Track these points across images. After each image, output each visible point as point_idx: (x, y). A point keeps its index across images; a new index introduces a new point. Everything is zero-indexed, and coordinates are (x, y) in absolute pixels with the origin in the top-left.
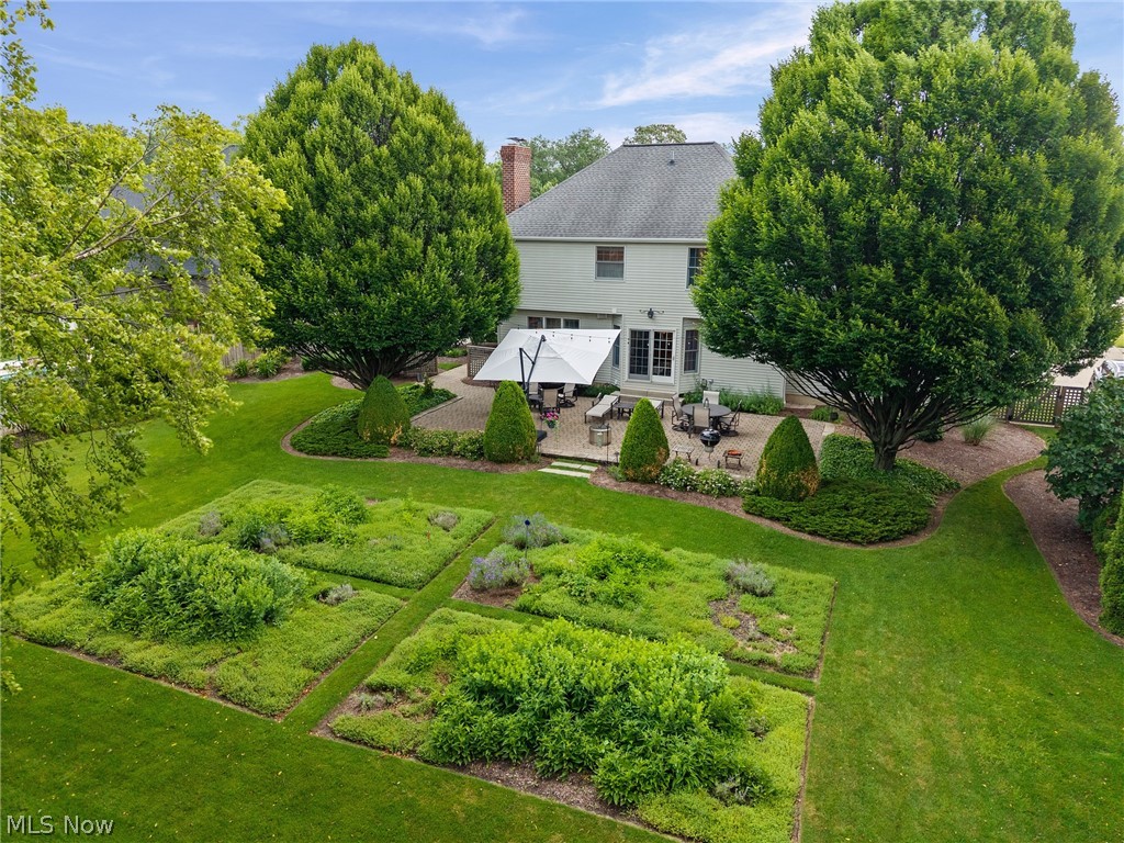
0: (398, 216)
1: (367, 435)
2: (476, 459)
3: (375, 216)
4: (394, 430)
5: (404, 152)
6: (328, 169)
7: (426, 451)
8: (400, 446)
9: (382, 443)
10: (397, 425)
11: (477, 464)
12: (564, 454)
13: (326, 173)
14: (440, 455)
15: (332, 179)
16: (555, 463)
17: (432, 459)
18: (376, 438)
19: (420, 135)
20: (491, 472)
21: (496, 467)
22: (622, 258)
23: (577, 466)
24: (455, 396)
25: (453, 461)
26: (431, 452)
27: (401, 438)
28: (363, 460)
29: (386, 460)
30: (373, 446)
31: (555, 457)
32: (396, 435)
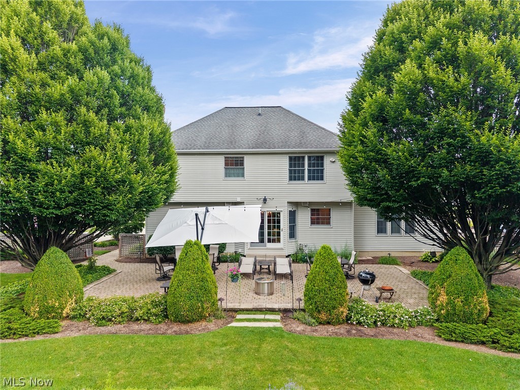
0: (85, 98)
1: (34, 310)
2: (160, 322)
3: (62, 95)
4: (66, 302)
5: (91, 51)
6: (12, 49)
7: (105, 320)
8: (74, 318)
9: (53, 317)
10: (70, 296)
11: (163, 327)
12: (243, 306)
13: (10, 51)
14: (120, 323)
15: (16, 57)
16: (239, 317)
17: (111, 328)
18: (47, 312)
19: (106, 40)
20: (181, 333)
21: (184, 327)
22: (242, 164)
23: (262, 316)
24: (115, 271)
25: (135, 327)
26: (110, 320)
27: (73, 310)
28: (29, 339)
29: (57, 336)
30: (42, 321)
31: (236, 311)
32: (68, 307)
